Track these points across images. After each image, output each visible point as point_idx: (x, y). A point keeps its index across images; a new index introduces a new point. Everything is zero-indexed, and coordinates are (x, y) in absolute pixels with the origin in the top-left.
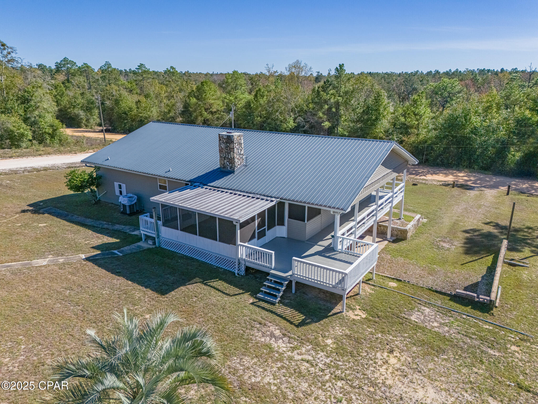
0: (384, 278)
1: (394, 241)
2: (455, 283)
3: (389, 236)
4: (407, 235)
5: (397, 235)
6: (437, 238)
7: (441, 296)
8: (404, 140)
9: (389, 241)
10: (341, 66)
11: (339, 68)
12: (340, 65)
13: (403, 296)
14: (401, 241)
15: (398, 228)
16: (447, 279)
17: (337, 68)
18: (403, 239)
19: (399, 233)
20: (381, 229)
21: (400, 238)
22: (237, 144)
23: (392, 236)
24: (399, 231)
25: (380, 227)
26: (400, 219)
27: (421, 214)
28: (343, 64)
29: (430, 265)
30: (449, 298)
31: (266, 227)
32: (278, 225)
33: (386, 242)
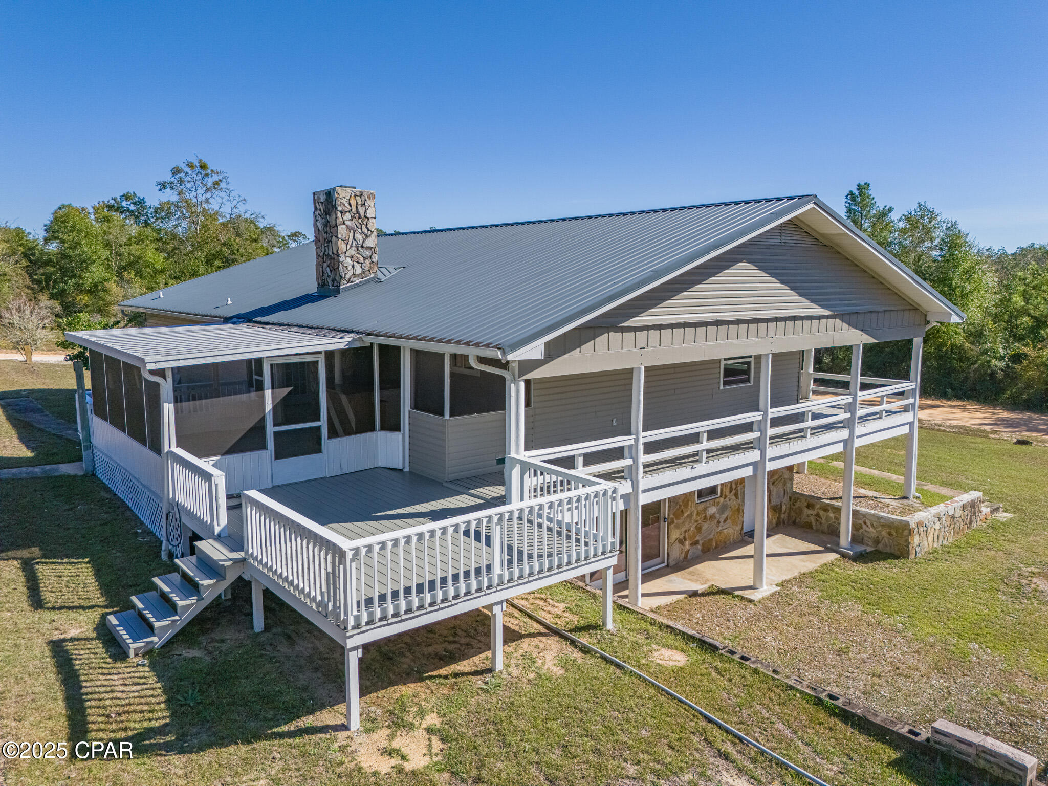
0: (653, 630)
1: (860, 558)
2: (1034, 717)
3: (845, 538)
4: (908, 543)
5: (877, 541)
6: (1028, 565)
7: (861, 738)
8: (1026, 355)
9: (844, 556)
10: (863, 188)
11: (856, 193)
12: (859, 185)
13: (673, 707)
14: (884, 559)
15: (879, 518)
16: (1004, 697)
17: (851, 193)
18: (897, 553)
19: (884, 533)
20: (828, 518)
21: (888, 550)
22: (348, 216)
23: (855, 540)
24: (883, 526)
25: (826, 510)
26: (905, 498)
27: (985, 492)
28: (867, 185)
29: (954, 640)
30: (894, 755)
31: (323, 423)
32: (383, 428)
33: (832, 557)
